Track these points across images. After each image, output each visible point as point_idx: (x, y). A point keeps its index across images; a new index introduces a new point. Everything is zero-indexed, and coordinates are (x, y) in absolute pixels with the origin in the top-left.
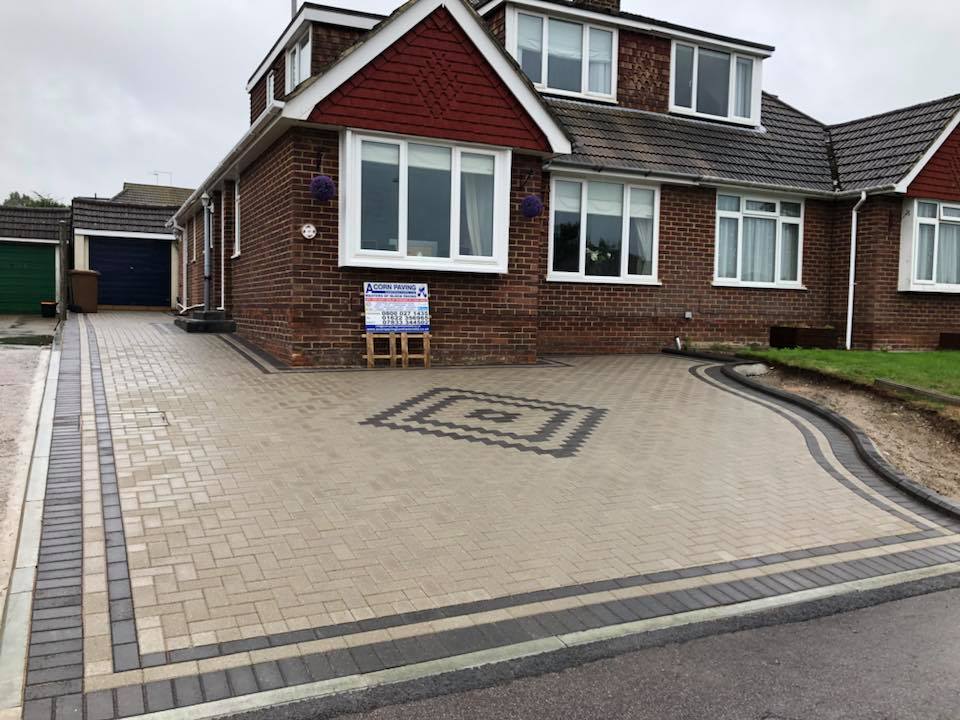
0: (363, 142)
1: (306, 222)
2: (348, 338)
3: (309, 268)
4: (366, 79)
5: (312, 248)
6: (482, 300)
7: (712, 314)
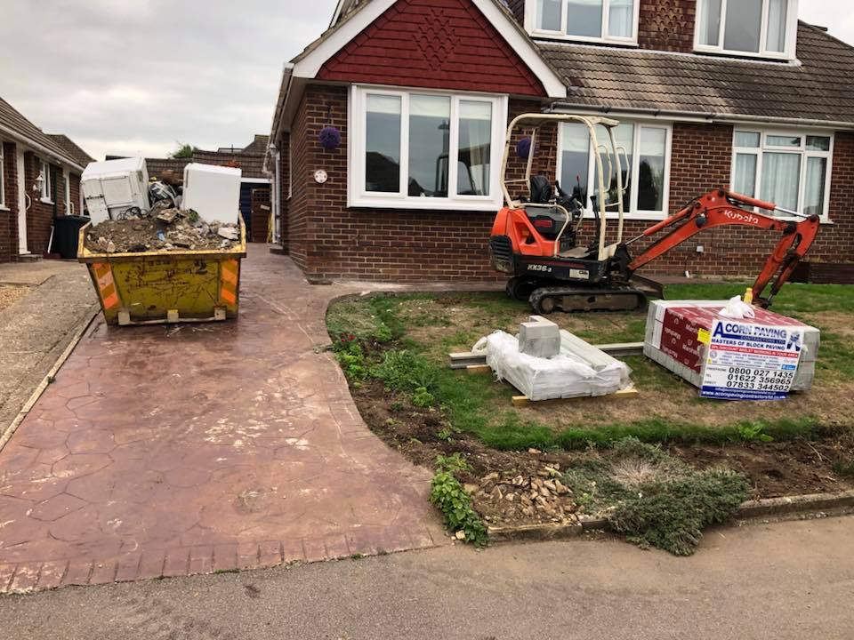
0: (368, 95)
1: (318, 168)
2: (354, 270)
3: (321, 208)
4: (369, 38)
5: (324, 191)
6: (481, 235)
7: (726, 248)
